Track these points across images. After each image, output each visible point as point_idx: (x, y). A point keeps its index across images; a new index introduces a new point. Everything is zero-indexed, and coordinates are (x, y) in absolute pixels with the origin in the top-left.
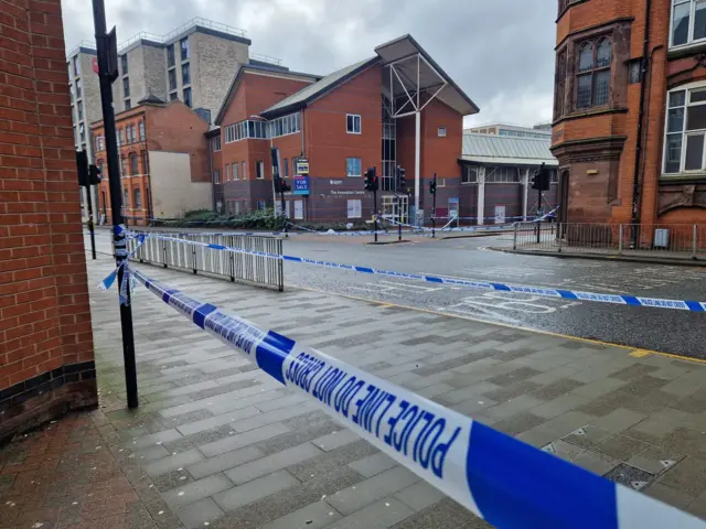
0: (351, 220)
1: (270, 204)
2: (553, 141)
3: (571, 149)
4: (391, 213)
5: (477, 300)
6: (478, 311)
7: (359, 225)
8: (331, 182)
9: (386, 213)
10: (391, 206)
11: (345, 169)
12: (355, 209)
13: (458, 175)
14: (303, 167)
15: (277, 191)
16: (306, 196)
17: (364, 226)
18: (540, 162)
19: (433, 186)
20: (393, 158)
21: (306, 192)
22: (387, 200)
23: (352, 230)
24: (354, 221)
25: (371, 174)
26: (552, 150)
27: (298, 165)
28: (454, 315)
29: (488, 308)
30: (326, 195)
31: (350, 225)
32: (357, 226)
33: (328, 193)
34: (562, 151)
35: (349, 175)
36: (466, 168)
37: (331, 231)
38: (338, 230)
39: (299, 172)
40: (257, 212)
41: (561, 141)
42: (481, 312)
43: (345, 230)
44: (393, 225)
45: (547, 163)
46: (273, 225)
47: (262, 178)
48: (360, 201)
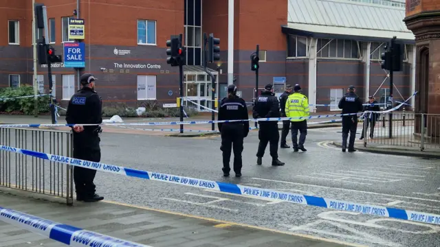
0: (142, 104)
1: (28, 79)
2: (408, 10)
3: (431, 21)
4: (195, 94)
5: (338, 215)
6: (343, 231)
7: (154, 111)
8: (116, 51)
9: (189, 94)
10: (196, 86)
11: (133, 36)
12: (147, 89)
13: (283, 48)
14: (76, 30)
15: (41, 61)
16: (81, 69)
17: (160, 111)
18: (390, 35)
19: (255, 61)
20: (198, 23)
21: (81, 65)
22: (191, 78)
23: (143, 116)
24: (147, 104)
25: (175, 43)
26: (407, 21)
27: (70, 27)
28: (314, 237)
29: (356, 226)
30: (108, 68)
31: (141, 110)
32: (151, 112)
33: (110, 65)
34: (420, 23)
35: (140, 43)
36: (293, 38)
37: (116, 118)
38: (125, 116)
39: (70, 37)
40: (9, 91)
41: (418, 11)
42: (348, 233)
43: (135, 116)
44: (199, 110)
45: (400, 36)
46: (32, 108)
47: (17, 43)
48: (154, 78)
